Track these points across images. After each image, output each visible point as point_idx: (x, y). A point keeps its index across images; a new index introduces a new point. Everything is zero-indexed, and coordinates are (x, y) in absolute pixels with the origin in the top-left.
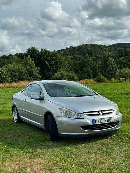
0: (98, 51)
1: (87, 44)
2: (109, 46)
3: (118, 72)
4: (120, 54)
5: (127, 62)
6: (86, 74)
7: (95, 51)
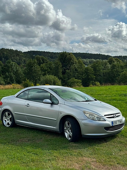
0: (14, 56)
1: (3, 48)
2: (25, 53)
3: (43, 78)
4: (38, 61)
5: (48, 69)
6: (9, 79)
7: (12, 56)
